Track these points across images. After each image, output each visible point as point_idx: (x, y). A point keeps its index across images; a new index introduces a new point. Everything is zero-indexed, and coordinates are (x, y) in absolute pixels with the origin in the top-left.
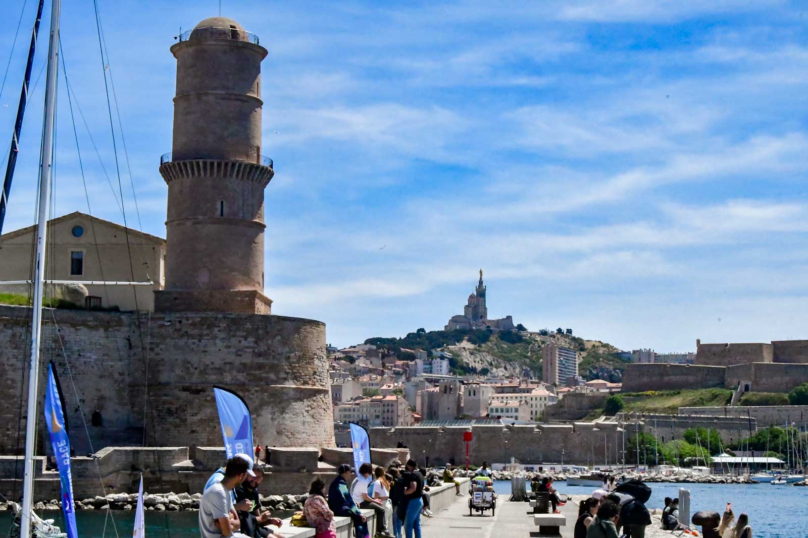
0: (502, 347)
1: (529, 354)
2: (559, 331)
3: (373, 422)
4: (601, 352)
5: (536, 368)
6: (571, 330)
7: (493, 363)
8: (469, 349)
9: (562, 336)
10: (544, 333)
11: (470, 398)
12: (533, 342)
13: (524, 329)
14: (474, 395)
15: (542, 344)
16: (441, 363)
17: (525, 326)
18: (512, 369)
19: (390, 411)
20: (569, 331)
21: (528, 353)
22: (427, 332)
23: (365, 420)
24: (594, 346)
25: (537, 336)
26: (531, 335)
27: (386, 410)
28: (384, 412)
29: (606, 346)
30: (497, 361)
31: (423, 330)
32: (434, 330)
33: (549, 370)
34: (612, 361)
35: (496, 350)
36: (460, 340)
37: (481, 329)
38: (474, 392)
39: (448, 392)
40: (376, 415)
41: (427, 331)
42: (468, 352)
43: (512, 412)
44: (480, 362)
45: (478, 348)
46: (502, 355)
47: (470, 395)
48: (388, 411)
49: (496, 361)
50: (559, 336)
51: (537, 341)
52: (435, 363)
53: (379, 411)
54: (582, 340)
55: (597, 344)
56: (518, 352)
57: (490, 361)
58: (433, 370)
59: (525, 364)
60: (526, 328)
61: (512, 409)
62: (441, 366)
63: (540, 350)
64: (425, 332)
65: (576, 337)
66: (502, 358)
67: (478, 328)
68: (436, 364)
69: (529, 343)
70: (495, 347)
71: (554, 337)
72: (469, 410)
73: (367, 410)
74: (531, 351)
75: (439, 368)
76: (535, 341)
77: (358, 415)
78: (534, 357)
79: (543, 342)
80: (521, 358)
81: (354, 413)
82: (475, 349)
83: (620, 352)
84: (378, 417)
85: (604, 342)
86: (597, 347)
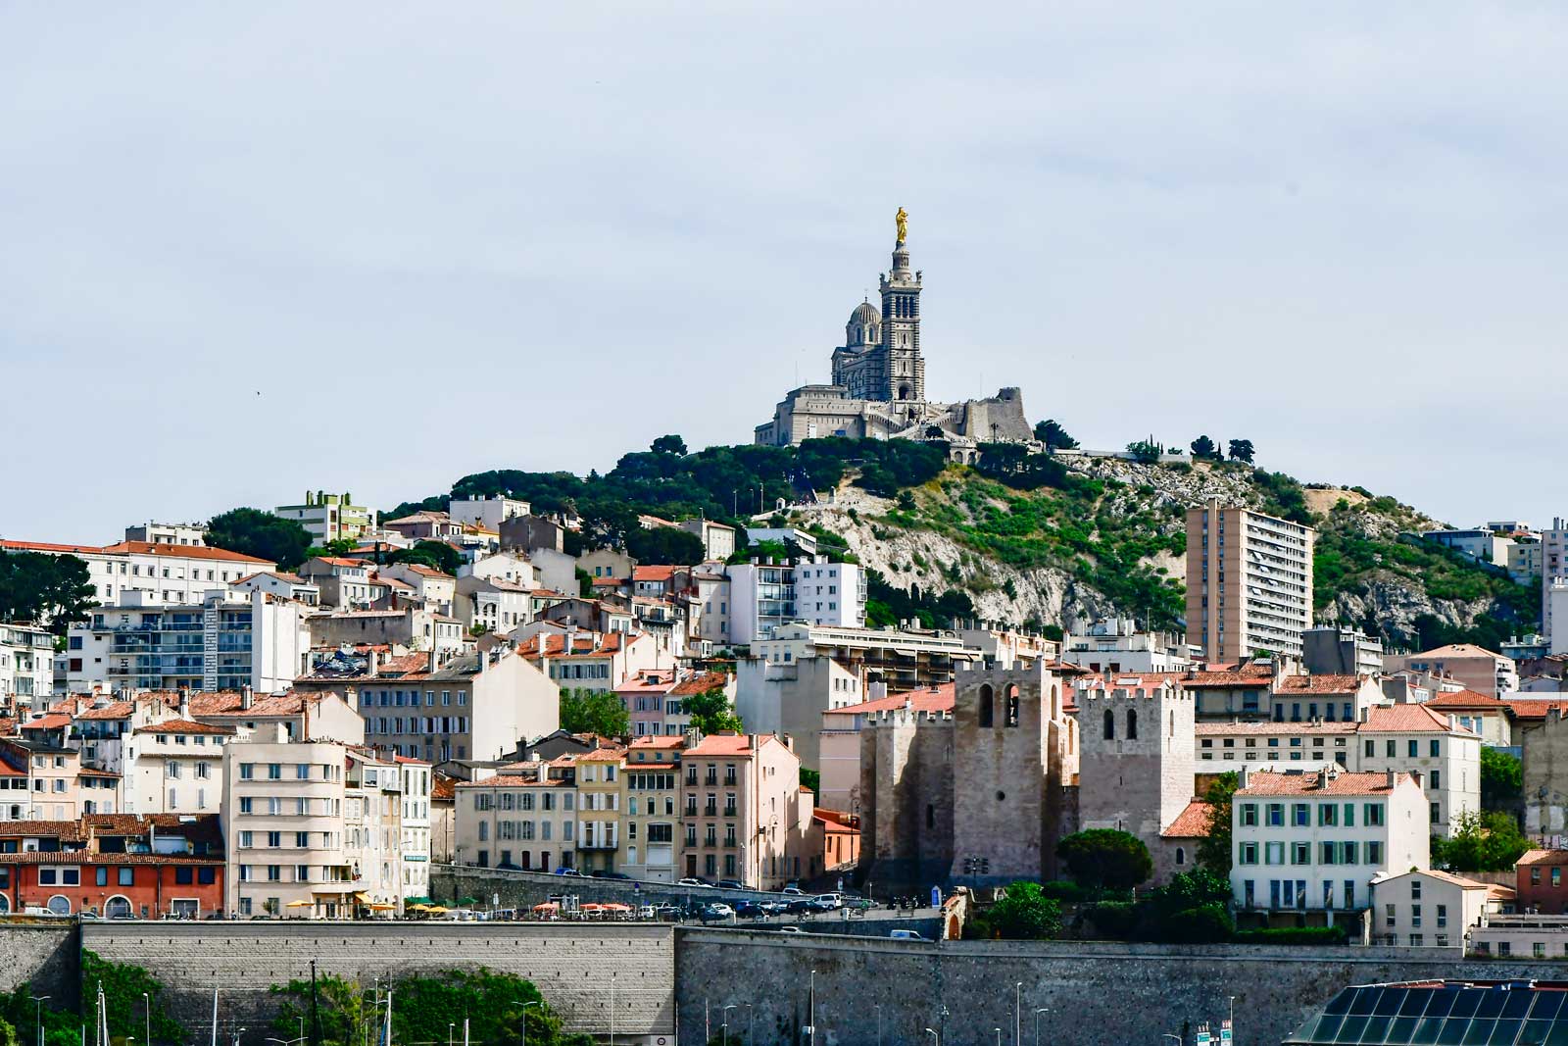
0: (989, 509)
1: (1094, 538)
2: (1203, 448)
3: (641, 859)
4: (1372, 530)
5: (1125, 591)
6: (1247, 443)
7: (963, 572)
8: (869, 516)
9: (1215, 468)
10: (1145, 455)
11: (1110, 747)
12: (1108, 492)
13: (1068, 443)
14: (1132, 734)
15: (1141, 499)
16: (832, 574)
17: (1068, 429)
18: (1033, 597)
19: (722, 805)
20: (1242, 449)
21: (1089, 534)
22: (691, 450)
23: (598, 850)
24: (1342, 506)
25: (1119, 469)
26: (1097, 463)
27: (702, 802)
28: (692, 811)
29: (1385, 505)
30: (976, 561)
31: (674, 443)
32: (721, 445)
33: (1214, 602)
34: (1425, 564)
35: (970, 523)
36: (828, 485)
37: (904, 441)
38: (1132, 717)
39: (998, 716)
40: (651, 828)
41: (693, 448)
42: (866, 530)
43: (1349, 822)
44: (915, 568)
45: (900, 513)
46: (994, 545)
47: (1109, 734)
48: (711, 810)
49: (971, 562)
50: (1203, 468)
51: (1122, 485)
52: (806, 574)
53: (669, 808)
54: (1292, 482)
55: (1355, 500)
56: (1049, 530)
57: (949, 565)
58: (798, 605)
59: (1081, 574)
60: (1070, 436)
61: (1349, 809)
62: (832, 590)
63: (1134, 522)
64: (683, 450)
65: (1270, 471)
66: (994, 553)
67: (892, 436)
68: (813, 582)
69: (1090, 495)
70: (963, 507)
71: (1184, 469)
72: (1104, 808)
73: (610, 799)
74: (1101, 526)
75: (825, 598)
76: (1114, 485)
77: (568, 824)
78: (1115, 548)
79: (1145, 492)
80: (1067, 555)
81: (546, 816)
82: (891, 518)
83: (1439, 529)
84: (659, 834)
85: (1377, 493)
86: (1355, 509)
